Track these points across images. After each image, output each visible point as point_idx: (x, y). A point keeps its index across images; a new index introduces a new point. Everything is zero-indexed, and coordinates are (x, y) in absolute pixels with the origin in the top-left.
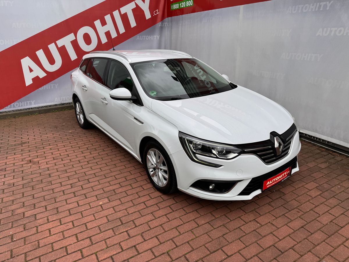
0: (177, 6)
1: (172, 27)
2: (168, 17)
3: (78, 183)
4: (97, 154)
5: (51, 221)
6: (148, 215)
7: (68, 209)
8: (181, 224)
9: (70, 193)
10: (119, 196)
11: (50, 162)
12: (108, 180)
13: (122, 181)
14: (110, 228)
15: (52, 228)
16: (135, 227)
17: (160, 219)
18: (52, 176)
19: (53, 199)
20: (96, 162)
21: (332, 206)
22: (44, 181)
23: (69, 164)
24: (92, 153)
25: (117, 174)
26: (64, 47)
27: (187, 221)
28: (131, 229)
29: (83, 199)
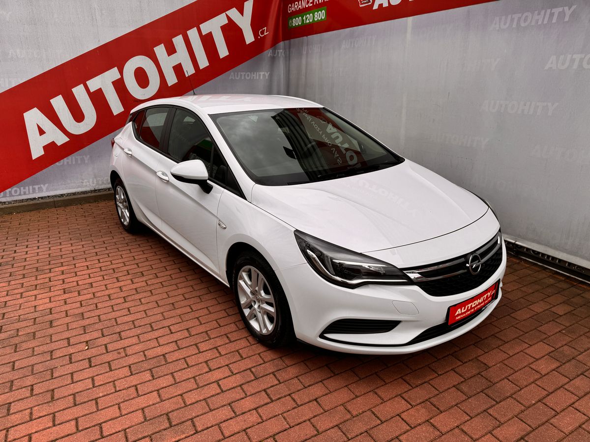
0: (298, 21)
1: (289, 56)
2: (284, 40)
3: (100, 340)
4: (144, 284)
5: (37, 417)
6: (223, 408)
7: (73, 393)
8: (284, 428)
9: (81, 360)
10: (172, 368)
11: (57, 298)
12: (156, 334)
13: (181, 338)
14: (146, 434)
15: (36, 432)
16: (195, 434)
17: (246, 416)
18: (56, 325)
19: (49, 372)
20: (140, 299)
21: (581, 393)
22: (38, 335)
23: (91, 302)
24: (135, 281)
25: (174, 322)
26: (100, 91)
27: (297, 423)
28: (186, 437)
29: (104, 373)
